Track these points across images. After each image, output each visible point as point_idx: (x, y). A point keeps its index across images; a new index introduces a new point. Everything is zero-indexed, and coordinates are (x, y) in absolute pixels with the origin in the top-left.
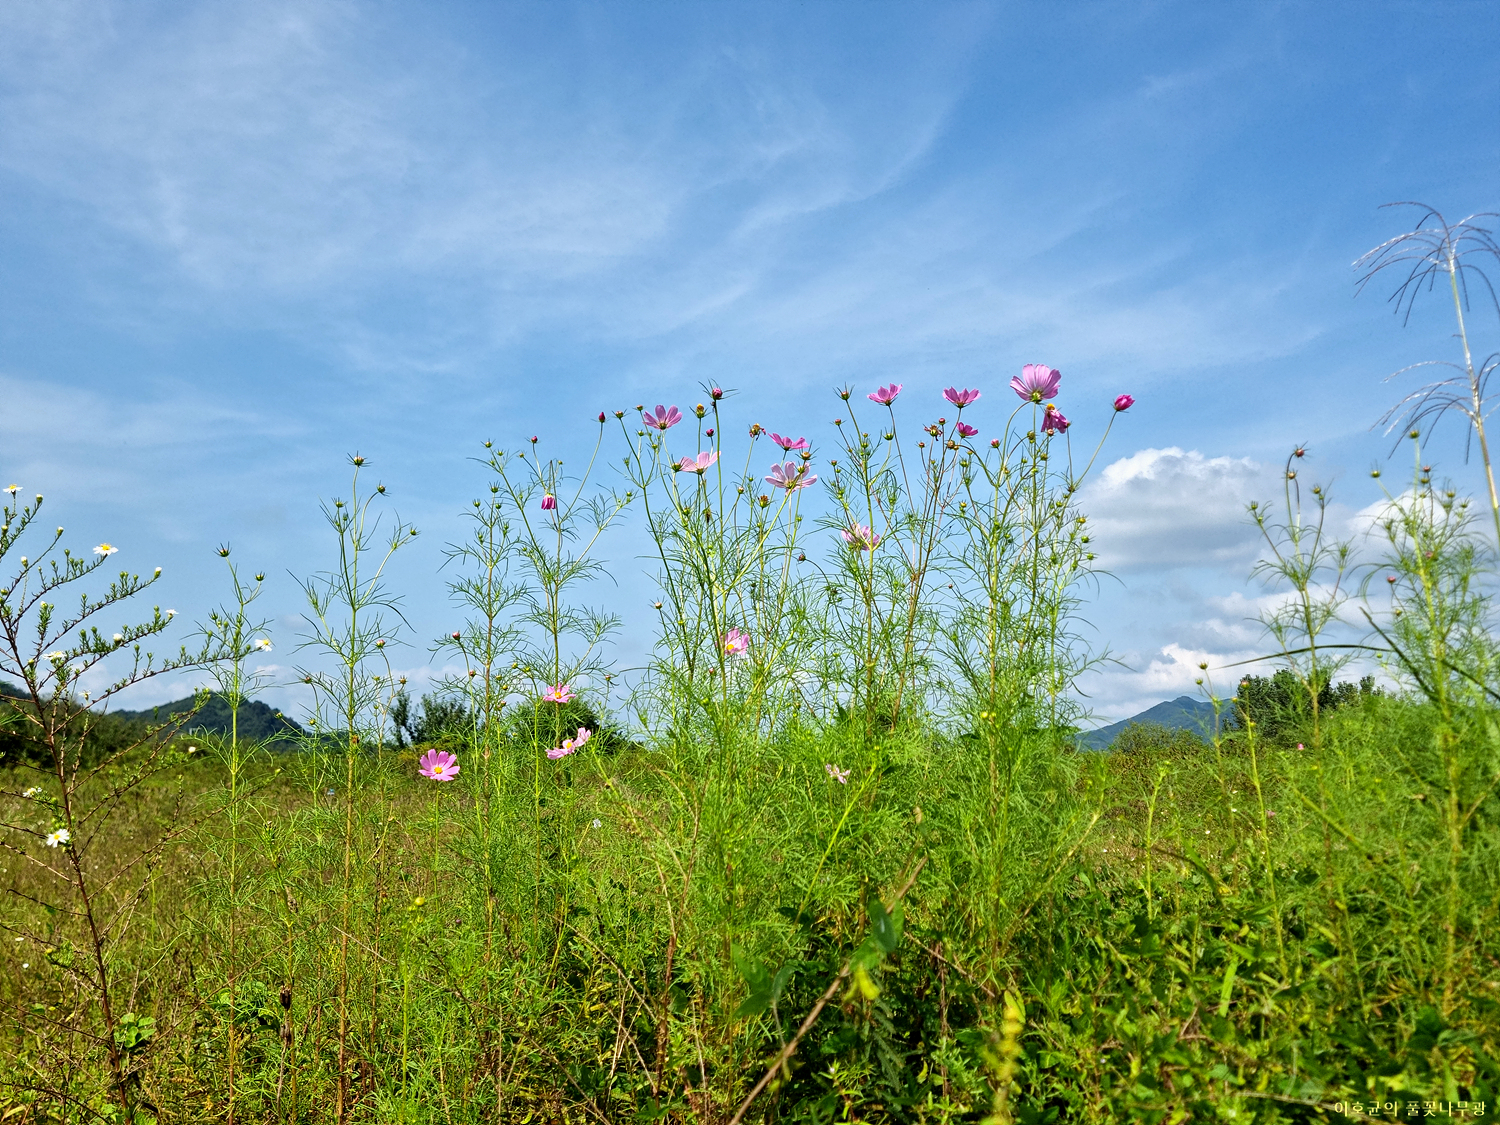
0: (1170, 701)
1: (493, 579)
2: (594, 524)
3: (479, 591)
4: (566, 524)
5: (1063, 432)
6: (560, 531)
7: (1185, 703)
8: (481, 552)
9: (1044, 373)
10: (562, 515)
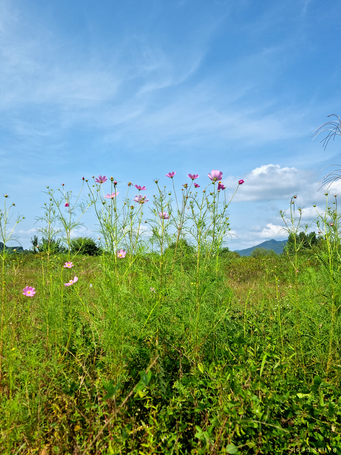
0: (268, 240)
1: (50, 227)
2: (81, 211)
3: (46, 231)
4: (72, 211)
5: (223, 190)
6: (71, 213)
7: (273, 241)
8: (47, 219)
9: (218, 173)
10: (71, 209)
